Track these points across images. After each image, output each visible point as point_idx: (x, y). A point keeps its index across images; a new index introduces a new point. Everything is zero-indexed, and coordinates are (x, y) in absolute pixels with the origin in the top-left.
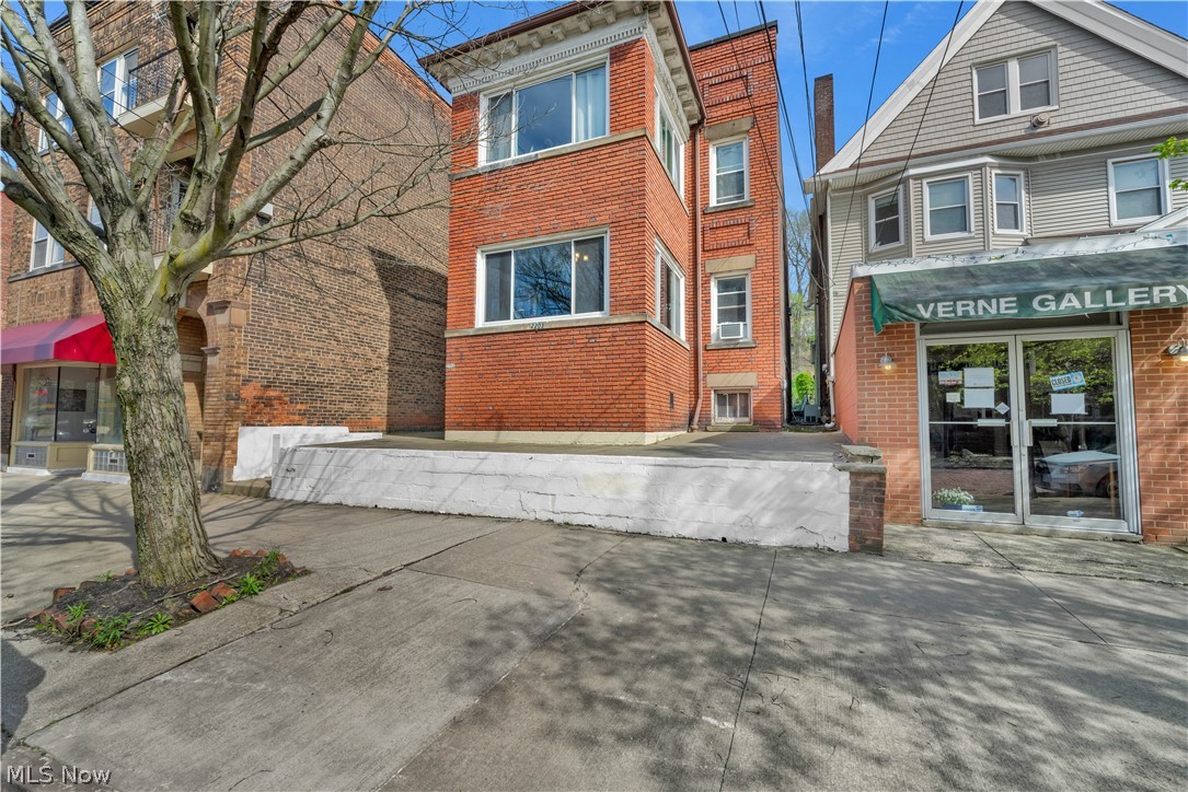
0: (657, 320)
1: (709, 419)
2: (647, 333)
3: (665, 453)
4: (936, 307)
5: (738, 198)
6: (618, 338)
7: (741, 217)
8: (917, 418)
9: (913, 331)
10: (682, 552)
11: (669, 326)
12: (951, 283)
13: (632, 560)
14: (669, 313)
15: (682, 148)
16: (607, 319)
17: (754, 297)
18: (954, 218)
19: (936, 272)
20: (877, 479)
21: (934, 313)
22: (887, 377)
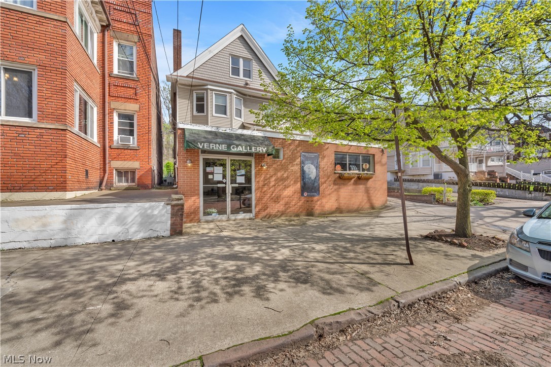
0: (76, 129)
1: (112, 184)
2: (67, 136)
3: (79, 203)
4: (204, 145)
5: (130, 74)
6: (44, 137)
7: (132, 84)
8: (199, 184)
9: (199, 152)
10: (87, 250)
11: (86, 133)
12: (210, 137)
13: (53, 260)
14: (86, 125)
15: (95, 35)
16: (35, 124)
17: (138, 125)
18: (222, 109)
19: (206, 132)
20: (181, 207)
21: (203, 146)
22: (189, 168)
